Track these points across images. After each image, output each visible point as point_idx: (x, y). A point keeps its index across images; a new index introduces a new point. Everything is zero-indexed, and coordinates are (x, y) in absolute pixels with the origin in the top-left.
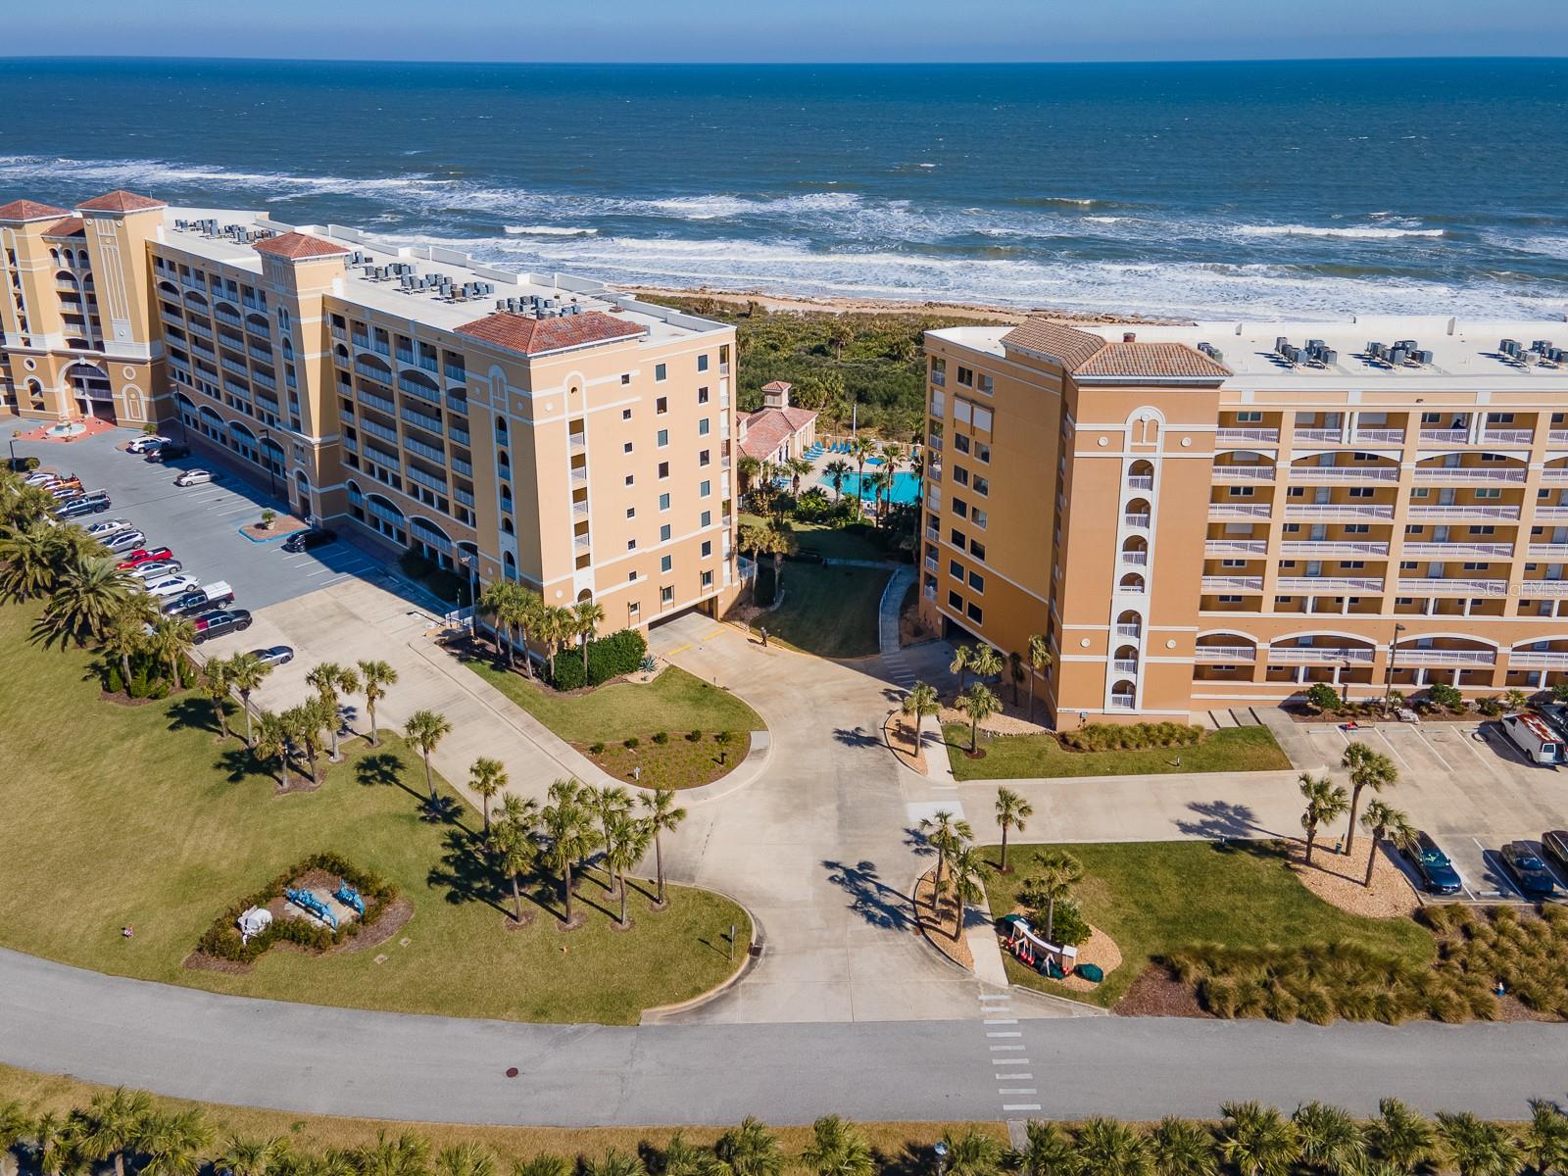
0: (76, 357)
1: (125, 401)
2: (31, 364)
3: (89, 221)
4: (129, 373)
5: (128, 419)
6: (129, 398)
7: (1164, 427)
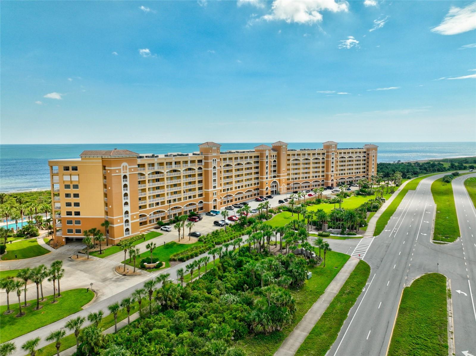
7: (128, 167)
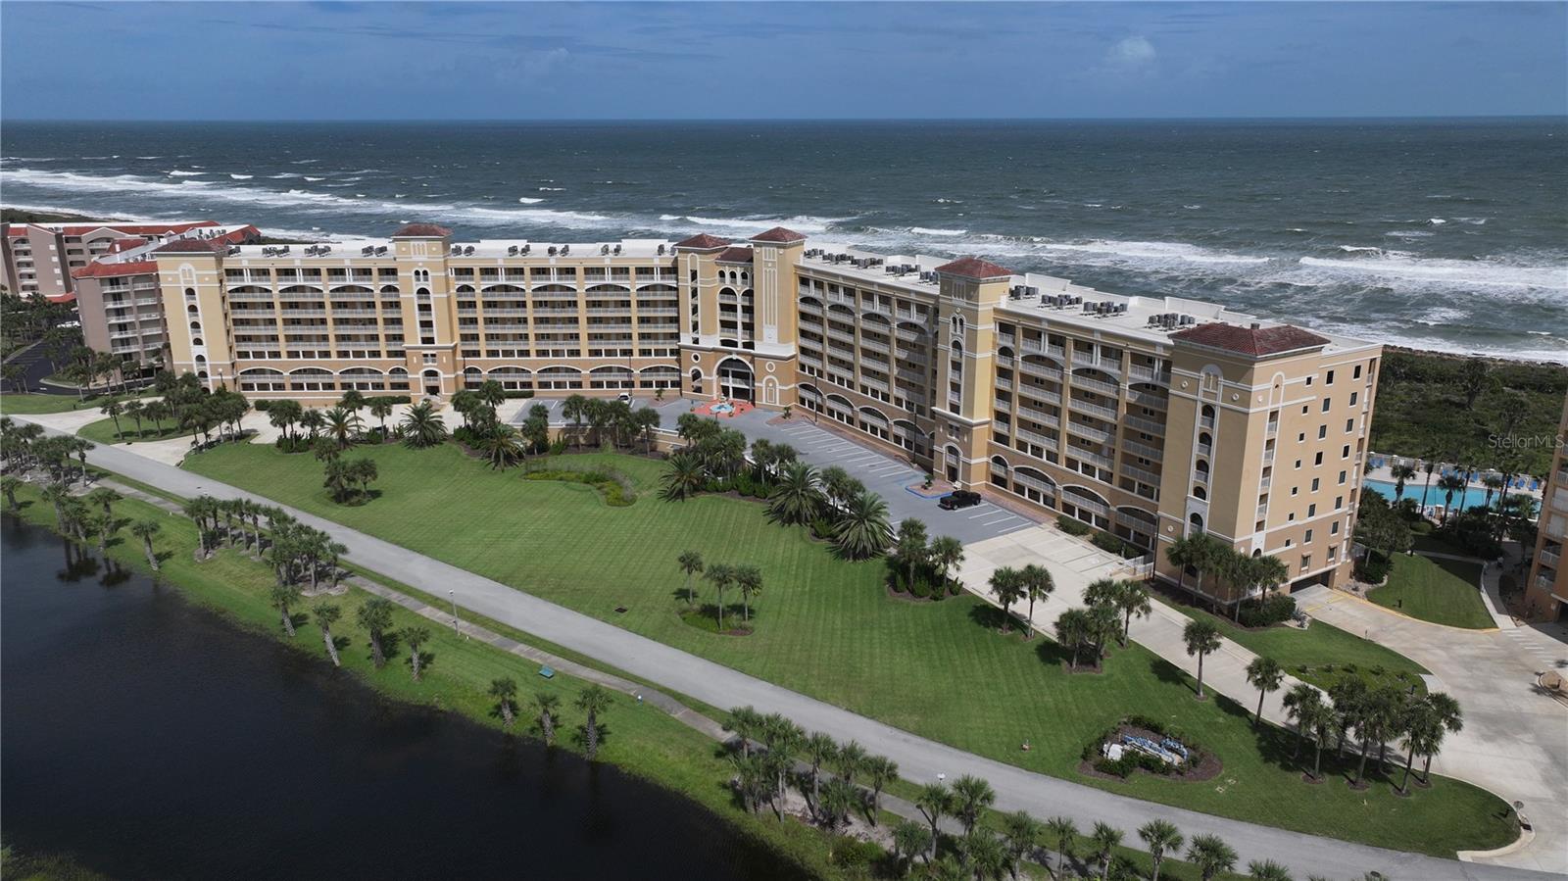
0: (730, 353)
1: (764, 389)
2: (696, 358)
3: (758, 250)
4: (771, 367)
5: (764, 402)
6: (767, 386)
